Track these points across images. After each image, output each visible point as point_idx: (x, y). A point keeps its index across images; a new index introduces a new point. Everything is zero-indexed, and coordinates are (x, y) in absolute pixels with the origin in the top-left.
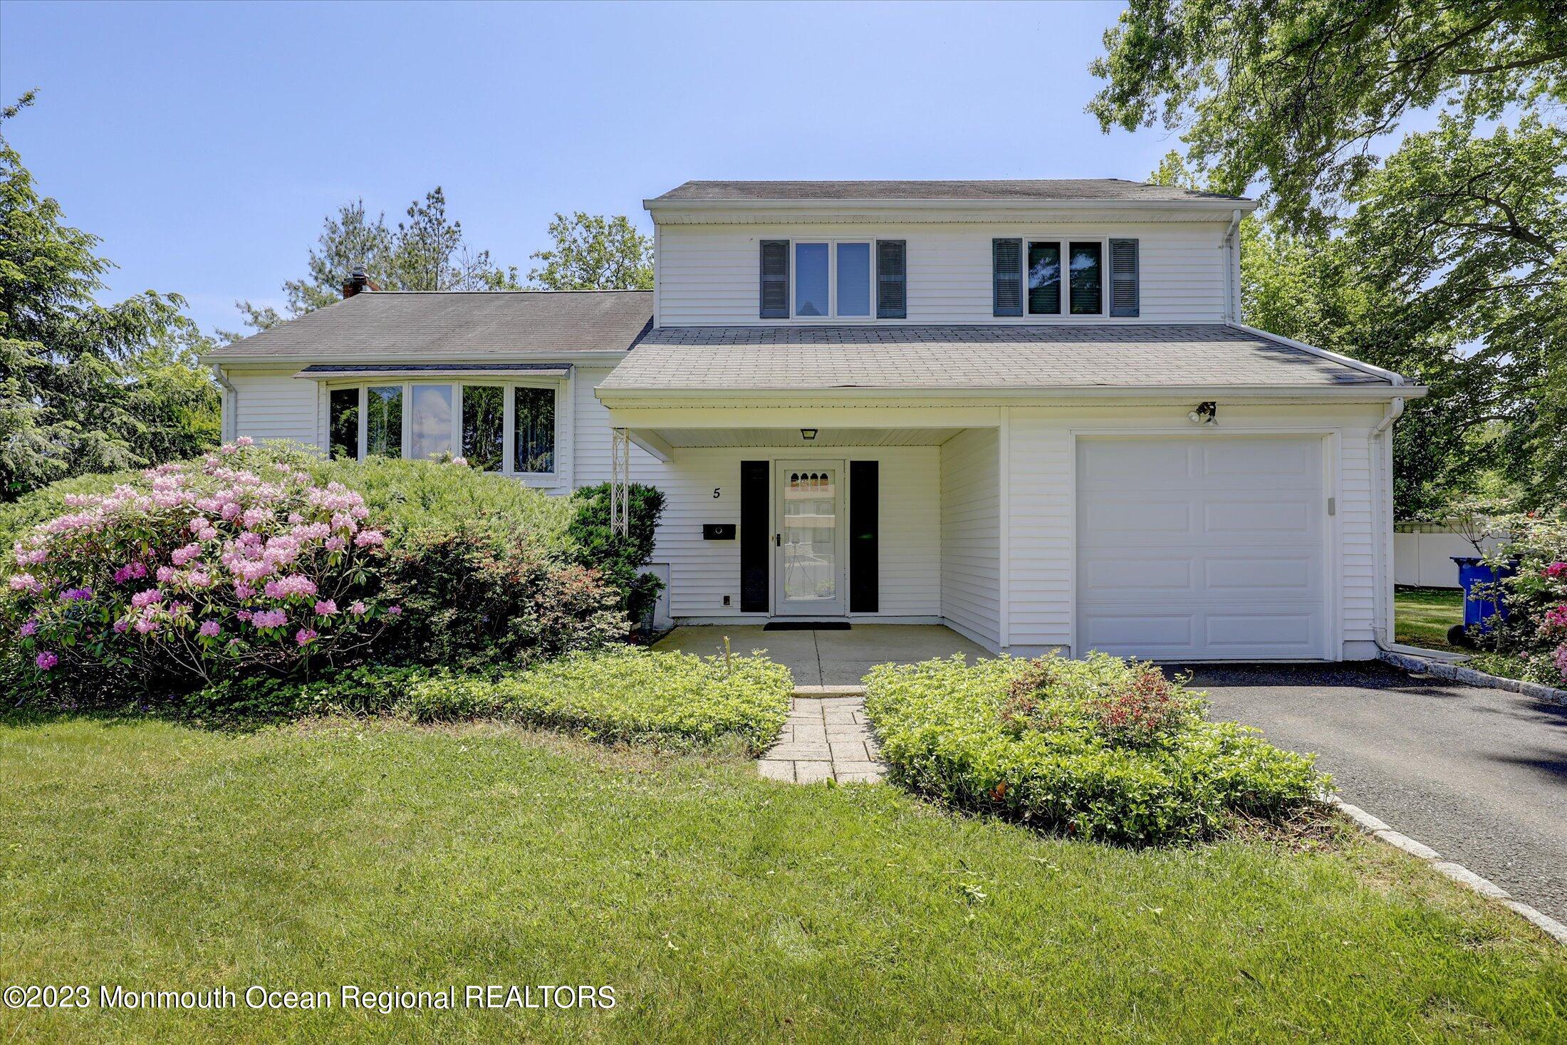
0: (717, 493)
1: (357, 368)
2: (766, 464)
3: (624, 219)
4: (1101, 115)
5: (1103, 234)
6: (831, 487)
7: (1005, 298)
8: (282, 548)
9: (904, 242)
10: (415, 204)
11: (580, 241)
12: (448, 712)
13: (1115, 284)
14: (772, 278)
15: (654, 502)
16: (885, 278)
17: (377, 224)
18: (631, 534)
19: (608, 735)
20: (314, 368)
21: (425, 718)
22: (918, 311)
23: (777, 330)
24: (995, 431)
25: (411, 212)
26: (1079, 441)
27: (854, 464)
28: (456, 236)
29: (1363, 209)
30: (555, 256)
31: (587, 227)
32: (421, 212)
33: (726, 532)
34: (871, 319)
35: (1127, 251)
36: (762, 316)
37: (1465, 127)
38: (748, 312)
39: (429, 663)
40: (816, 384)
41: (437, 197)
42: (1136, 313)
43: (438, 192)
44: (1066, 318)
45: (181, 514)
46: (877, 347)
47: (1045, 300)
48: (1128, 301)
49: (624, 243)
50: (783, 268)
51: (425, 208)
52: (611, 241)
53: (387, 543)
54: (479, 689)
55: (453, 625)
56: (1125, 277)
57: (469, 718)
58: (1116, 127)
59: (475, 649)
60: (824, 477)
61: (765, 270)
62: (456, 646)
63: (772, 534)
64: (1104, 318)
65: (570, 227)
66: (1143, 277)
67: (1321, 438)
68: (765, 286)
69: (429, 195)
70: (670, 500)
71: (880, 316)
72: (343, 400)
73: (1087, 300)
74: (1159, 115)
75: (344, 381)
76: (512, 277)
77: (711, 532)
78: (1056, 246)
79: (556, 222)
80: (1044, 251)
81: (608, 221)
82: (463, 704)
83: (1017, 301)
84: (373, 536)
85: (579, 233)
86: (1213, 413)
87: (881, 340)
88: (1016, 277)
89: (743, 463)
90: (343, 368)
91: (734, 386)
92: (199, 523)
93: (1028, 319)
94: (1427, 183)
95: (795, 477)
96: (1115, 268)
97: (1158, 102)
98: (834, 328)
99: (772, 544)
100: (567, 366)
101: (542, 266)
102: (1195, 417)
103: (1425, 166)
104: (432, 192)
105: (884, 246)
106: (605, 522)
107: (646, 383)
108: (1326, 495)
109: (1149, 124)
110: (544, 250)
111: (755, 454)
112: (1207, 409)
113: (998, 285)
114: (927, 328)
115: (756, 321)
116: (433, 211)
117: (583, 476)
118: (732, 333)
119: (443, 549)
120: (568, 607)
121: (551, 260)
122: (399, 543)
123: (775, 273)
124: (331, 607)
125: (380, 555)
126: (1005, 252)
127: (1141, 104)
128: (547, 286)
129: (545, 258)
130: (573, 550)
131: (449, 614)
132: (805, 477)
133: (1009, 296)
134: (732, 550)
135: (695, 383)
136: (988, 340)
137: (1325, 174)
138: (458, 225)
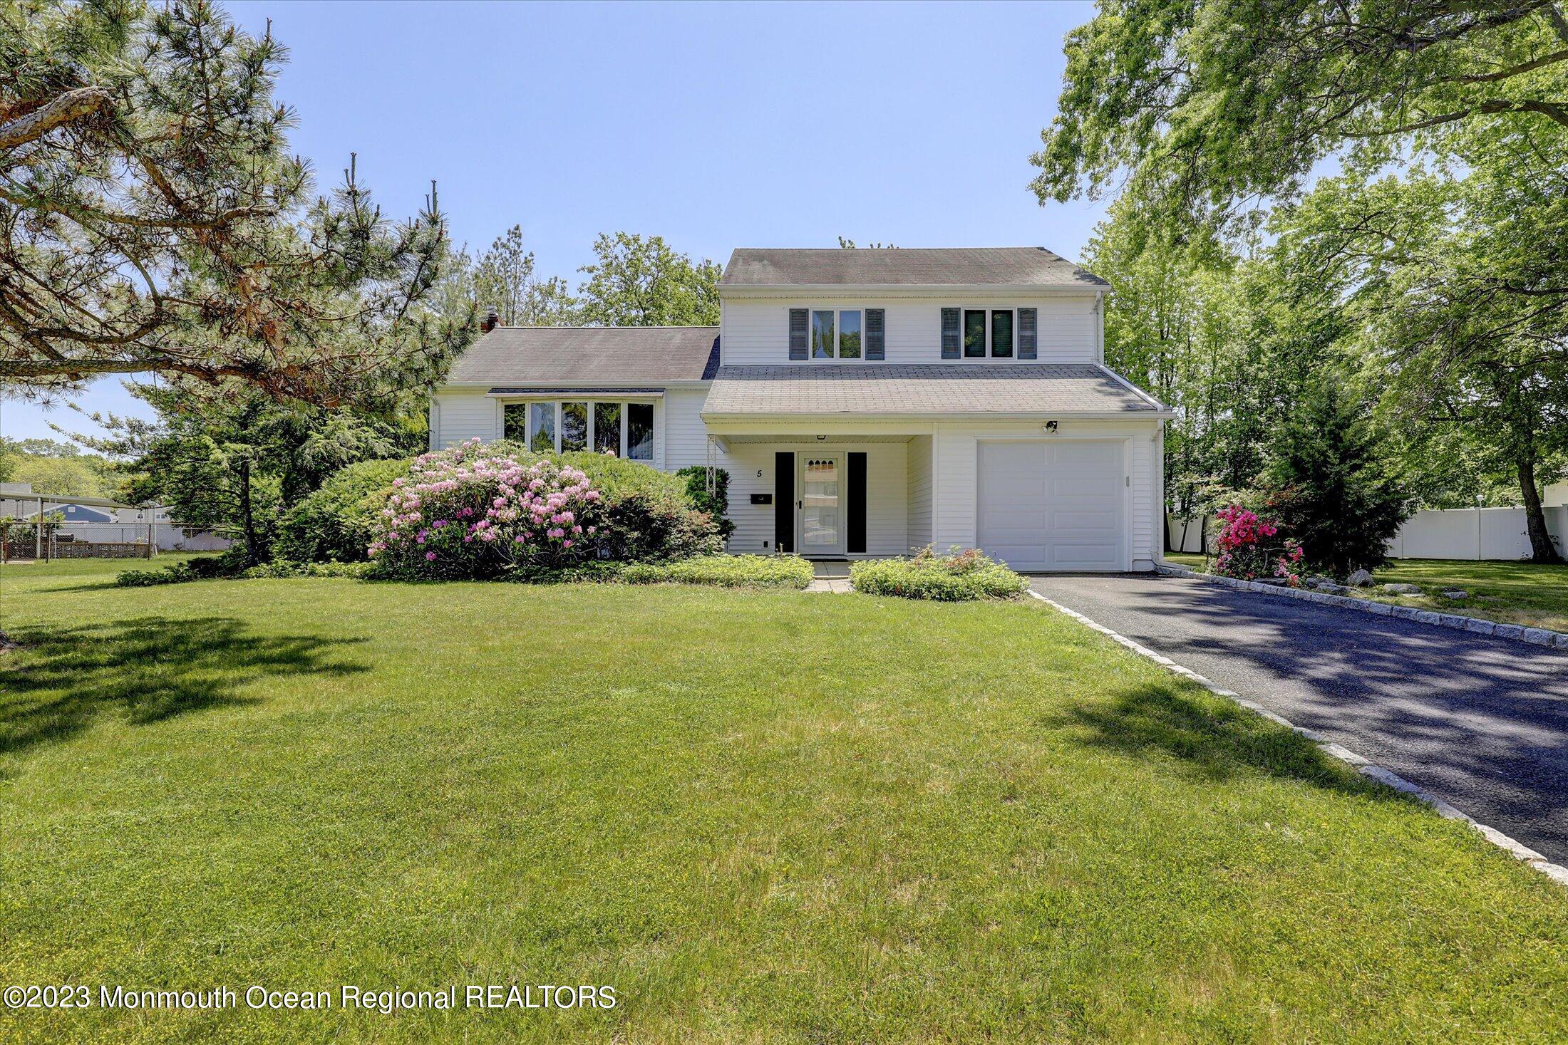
0: (760, 474)
1: (523, 390)
2: (792, 454)
3: (659, 239)
4: (1039, 193)
5: (1014, 305)
6: (835, 470)
7: (949, 348)
8: (557, 498)
9: (883, 310)
10: (499, 239)
11: (621, 259)
12: (644, 579)
13: (1021, 338)
14: (797, 334)
15: (723, 477)
16: (870, 334)
17: (461, 251)
18: (717, 497)
19: (729, 584)
20: (494, 390)
21: (632, 581)
22: (893, 355)
23: (800, 367)
24: (931, 436)
25: (495, 246)
26: (979, 443)
27: (850, 454)
28: (531, 264)
29: (1282, 240)
30: (598, 269)
31: (627, 245)
32: (504, 246)
33: (766, 499)
34: (862, 361)
35: (1029, 316)
36: (791, 358)
37: (1362, 176)
38: (781, 355)
39: (627, 558)
40: (824, 409)
41: (516, 233)
42: (1035, 357)
43: (517, 228)
44: (989, 360)
45: (494, 482)
46: (864, 382)
47: (974, 350)
48: (1030, 349)
49: (659, 259)
50: (804, 327)
51: (505, 242)
52: (648, 257)
53: (602, 498)
54: (657, 570)
55: (637, 540)
56: (1028, 333)
57: (655, 581)
58: (1051, 201)
59: (647, 554)
60: (831, 463)
61: (792, 328)
62: (638, 552)
63: (796, 501)
64: (1014, 360)
65: (611, 244)
66: (1039, 333)
67: (1124, 441)
68: (792, 339)
69: (509, 231)
70: (732, 477)
71: (867, 358)
72: (514, 410)
73: (1003, 350)
74: (1083, 191)
75: (514, 399)
76: (563, 289)
77: (756, 499)
78: (983, 312)
79: (600, 240)
80: (974, 316)
81: (644, 241)
82: (650, 576)
83: (957, 349)
84: (595, 494)
85: (619, 250)
86: (1055, 427)
87: (867, 377)
88: (956, 333)
89: (777, 454)
90: (515, 390)
91: (779, 411)
92: (502, 487)
93: (964, 360)
94: (1331, 222)
95: (811, 463)
96: (1022, 328)
97: (1084, 181)
98: (837, 366)
99: (796, 507)
100: (662, 390)
101: (588, 279)
102: (1045, 429)
103: (1328, 207)
104: (512, 230)
105: (870, 313)
106: (704, 489)
107: (727, 409)
108: (1125, 476)
109: (1076, 198)
110: (589, 265)
111: (785, 448)
112: (1051, 424)
113: (944, 338)
114: (897, 367)
115: (785, 361)
116: (512, 244)
117: (671, 462)
118: (771, 370)
119: (630, 501)
120: (694, 532)
121: (596, 272)
122: (608, 498)
123: (799, 330)
124: (580, 528)
125: (599, 503)
126: (949, 316)
127: (1072, 180)
128: (593, 297)
129: (590, 271)
130: (693, 503)
131: (636, 534)
132: (818, 463)
133: (952, 345)
134: (770, 511)
135: (756, 409)
136: (935, 377)
137: (1229, 223)
138: (531, 255)
